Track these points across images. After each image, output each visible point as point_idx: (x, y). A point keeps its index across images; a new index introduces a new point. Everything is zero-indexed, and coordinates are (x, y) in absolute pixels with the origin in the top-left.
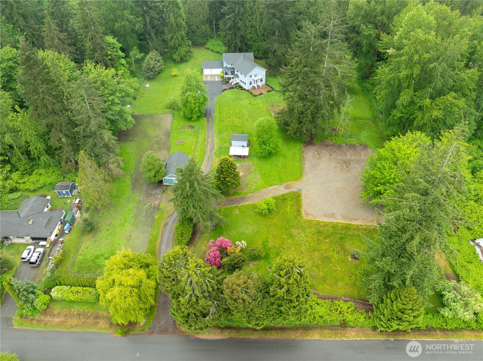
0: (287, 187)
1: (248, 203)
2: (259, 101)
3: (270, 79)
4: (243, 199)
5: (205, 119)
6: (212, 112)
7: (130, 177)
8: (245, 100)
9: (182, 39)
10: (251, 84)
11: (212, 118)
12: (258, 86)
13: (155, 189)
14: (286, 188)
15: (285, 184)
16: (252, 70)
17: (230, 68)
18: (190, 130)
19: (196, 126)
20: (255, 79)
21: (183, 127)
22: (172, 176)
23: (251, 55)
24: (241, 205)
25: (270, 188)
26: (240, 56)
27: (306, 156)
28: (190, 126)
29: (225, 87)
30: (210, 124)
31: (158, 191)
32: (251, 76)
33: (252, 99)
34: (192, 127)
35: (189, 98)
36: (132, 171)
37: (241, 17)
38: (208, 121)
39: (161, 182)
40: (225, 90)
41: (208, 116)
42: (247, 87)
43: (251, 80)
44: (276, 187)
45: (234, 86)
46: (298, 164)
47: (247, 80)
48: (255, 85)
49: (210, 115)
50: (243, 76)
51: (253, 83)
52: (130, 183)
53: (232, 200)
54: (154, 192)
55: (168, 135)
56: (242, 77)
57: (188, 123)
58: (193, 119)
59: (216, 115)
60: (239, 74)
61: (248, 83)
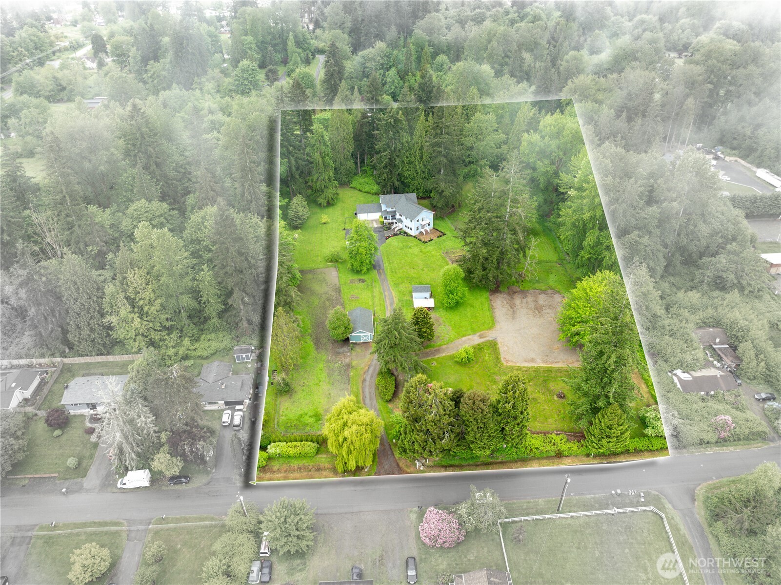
0: (481, 337)
1: (444, 355)
2: (430, 247)
3: (437, 222)
4: (438, 351)
5: (375, 272)
6: (381, 263)
7: (309, 337)
8: (415, 249)
9: (329, 180)
10: (417, 229)
11: (383, 270)
12: (426, 231)
13: (342, 347)
14: (481, 338)
15: (478, 334)
16: (418, 214)
17: (391, 212)
18: (361, 284)
19: (366, 279)
20: (423, 223)
21: (352, 282)
22: (360, 332)
23: (414, 196)
24: (437, 357)
25: (463, 339)
26: (402, 198)
27: (494, 305)
28: (360, 280)
29: (388, 234)
30: (383, 276)
31: (346, 349)
32: (418, 221)
33: (423, 246)
34: (363, 281)
35: (360, 249)
36: (310, 331)
37: (398, 154)
38: (379, 273)
39: (348, 339)
40: (389, 237)
41: (378, 268)
42: (413, 233)
43: (418, 224)
44: (470, 337)
45: (398, 232)
46: (488, 313)
47: (413, 225)
48: (423, 230)
49: (379, 266)
50: (408, 220)
51: (420, 228)
52: (312, 343)
53: (427, 353)
54: (341, 350)
55: (338, 290)
56: (407, 222)
57: (356, 277)
58: (363, 272)
59: (386, 265)
60: (403, 218)
61: (414, 229)
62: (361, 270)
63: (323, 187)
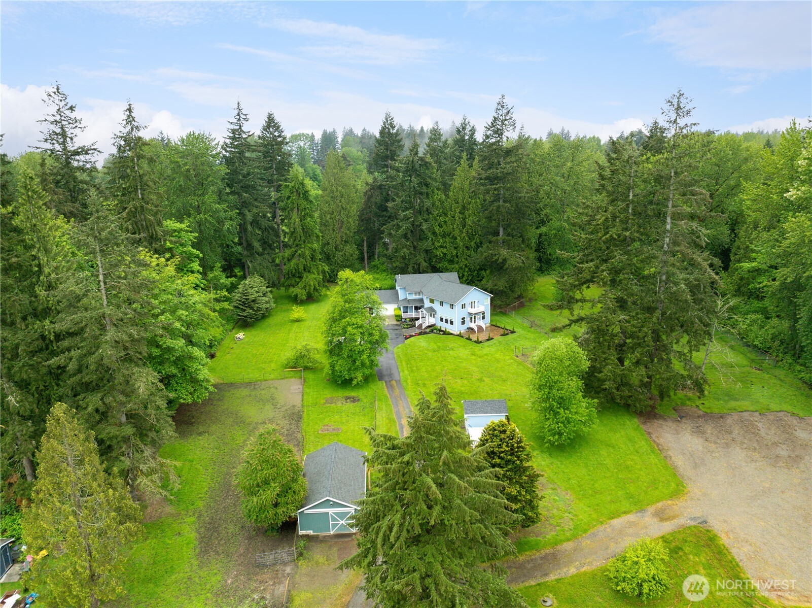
0: (661, 516)
1: (573, 571)
4: (553, 559)
5: (382, 384)
6: (394, 371)
7: (193, 519)
10: (463, 323)
11: (399, 382)
12: (480, 328)
13: (273, 548)
14: (662, 520)
15: (651, 509)
16: (464, 294)
17: (414, 300)
18: (350, 406)
19: (361, 397)
20: (473, 311)
21: (330, 401)
22: (326, 503)
23: (454, 276)
24: (552, 577)
25: (616, 522)
26: (434, 279)
27: (661, 441)
28: (347, 398)
29: (408, 332)
30: (397, 392)
31: (283, 553)
32: (463, 306)
34: (354, 400)
35: (349, 329)
36: (200, 504)
37: (426, 217)
38: (390, 387)
39: (290, 526)
40: (411, 336)
41: (387, 378)
42: (456, 329)
43: (464, 313)
44: (631, 517)
45: (428, 330)
46: (653, 459)
47: (456, 314)
48: (473, 325)
49: (390, 375)
50: (446, 307)
51: (467, 320)
52: (193, 535)
53: (521, 566)
54: (269, 557)
55: (296, 417)
56: (443, 311)
57: (342, 393)
58: (354, 382)
59: (404, 374)
60: (436, 306)
61: (458, 322)
62: (351, 380)
63: (301, 268)
